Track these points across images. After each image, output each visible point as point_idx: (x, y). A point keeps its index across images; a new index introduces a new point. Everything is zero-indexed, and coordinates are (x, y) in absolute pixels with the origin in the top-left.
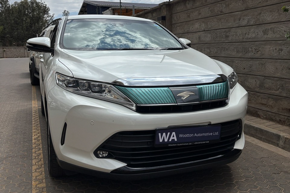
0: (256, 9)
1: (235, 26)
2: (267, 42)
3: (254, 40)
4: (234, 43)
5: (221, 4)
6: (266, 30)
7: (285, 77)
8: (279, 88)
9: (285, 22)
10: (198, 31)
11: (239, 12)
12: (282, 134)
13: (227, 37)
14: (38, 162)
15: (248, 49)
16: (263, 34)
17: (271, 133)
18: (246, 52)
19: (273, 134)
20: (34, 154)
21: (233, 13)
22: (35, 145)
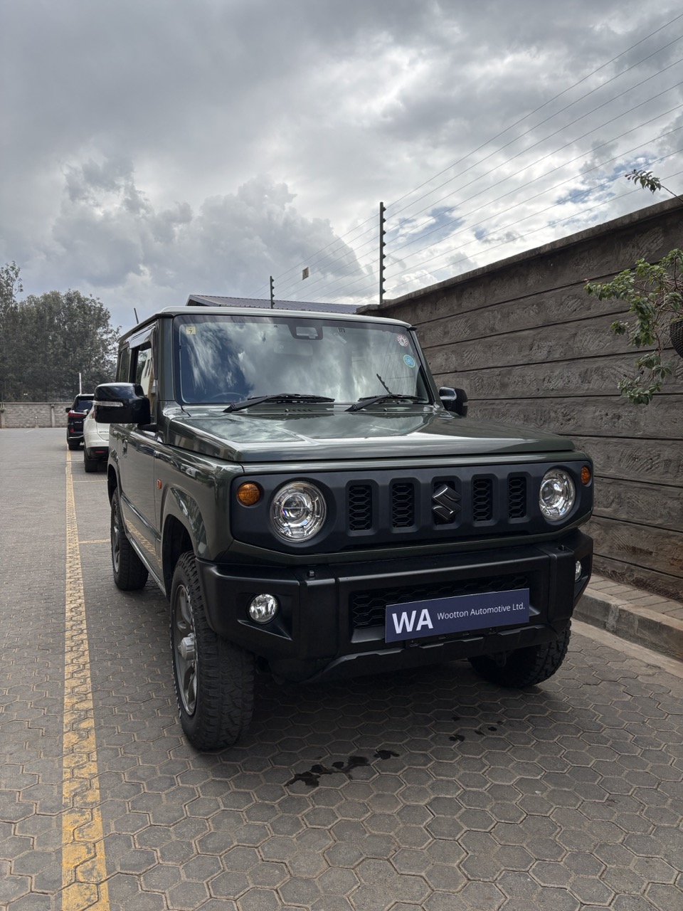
0: (567, 325)
1: (521, 362)
2: (590, 398)
3: (562, 394)
4: (519, 401)
5: (492, 311)
6: (586, 372)
7: (626, 477)
8: (613, 501)
9: (626, 356)
10: (442, 371)
11: (531, 331)
12: (614, 602)
13: (504, 386)
14: (77, 658)
15: (549, 413)
16: (580, 381)
17: (592, 599)
18: (545, 422)
19: (596, 601)
20: (68, 643)
21: (518, 334)
22: (72, 623)
